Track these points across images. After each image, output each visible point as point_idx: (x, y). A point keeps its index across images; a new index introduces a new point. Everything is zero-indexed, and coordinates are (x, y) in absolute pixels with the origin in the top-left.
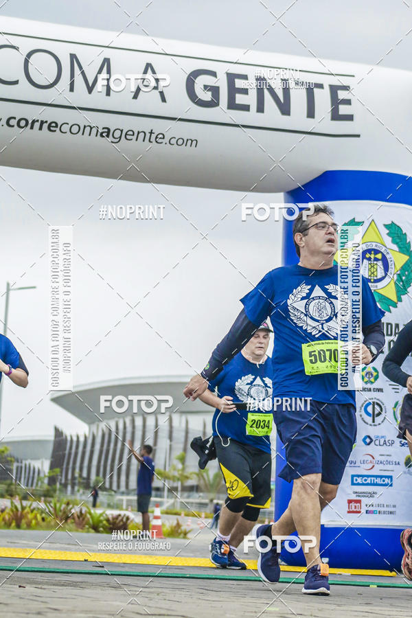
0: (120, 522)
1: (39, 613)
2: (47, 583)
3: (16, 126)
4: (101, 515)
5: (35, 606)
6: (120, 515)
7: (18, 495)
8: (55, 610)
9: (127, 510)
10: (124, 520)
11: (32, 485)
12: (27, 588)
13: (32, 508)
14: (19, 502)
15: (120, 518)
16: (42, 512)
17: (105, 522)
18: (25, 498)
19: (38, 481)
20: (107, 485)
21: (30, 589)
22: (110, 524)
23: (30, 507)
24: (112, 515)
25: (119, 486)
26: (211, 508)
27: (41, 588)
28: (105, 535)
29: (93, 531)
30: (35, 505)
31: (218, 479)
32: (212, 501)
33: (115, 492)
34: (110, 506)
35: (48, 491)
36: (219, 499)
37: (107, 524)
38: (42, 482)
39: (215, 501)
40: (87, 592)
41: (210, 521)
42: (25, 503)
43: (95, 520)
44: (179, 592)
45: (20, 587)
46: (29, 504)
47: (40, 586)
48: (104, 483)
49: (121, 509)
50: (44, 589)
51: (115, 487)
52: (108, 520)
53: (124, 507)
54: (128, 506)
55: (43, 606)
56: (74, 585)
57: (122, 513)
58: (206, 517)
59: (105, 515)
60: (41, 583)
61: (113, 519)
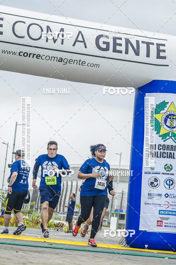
0: (60, 226)
1: (24, 264)
2: (28, 251)
3: (23, 56)
5: (23, 261)
8: (31, 262)
9: (63, 221)
10: (62, 225)
12: (19, 253)
15: (60, 224)
16: (27, 220)
17: (53, 225)
19: (26, 207)
21: (20, 253)
24: (57, 222)
25: (60, 211)
27: (25, 253)
33: (58, 213)
34: (56, 219)
35: (30, 211)
38: (28, 207)
40: (45, 255)
43: (49, 225)
44: (84, 257)
45: (16, 252)
47: (25, 252)
49: (61, 220)
50: (27, 253)
51: (58, 211)
52: (55, 225)
53: (62, 219)
54: (63, 219)
55: (26, 261)
56: (39, 252)
57: (61, 222)
59: (53, 222)
60: (25, 251)
61: (57, 225)
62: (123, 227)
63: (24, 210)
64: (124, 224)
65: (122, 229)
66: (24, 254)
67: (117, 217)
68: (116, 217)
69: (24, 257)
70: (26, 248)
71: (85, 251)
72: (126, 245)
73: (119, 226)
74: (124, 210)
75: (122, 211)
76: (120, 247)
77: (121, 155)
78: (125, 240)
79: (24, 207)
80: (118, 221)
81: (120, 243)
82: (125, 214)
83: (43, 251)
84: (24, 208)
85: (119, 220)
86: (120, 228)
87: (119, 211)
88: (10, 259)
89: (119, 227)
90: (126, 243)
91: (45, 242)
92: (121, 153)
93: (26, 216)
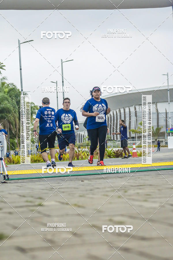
0: (119, 152)
1: (91, 190)
2: (92, 179)
4: (111, 150)
5: (89, 188)
6: (119, 150)
7: (76, 146)
8: (98, 188)
10: (121, 151)
11: (81, 142)
13: (82, 151)
14: (77, 149)
15: (119, 151)
16: (87, 152)
17: (113, 153)
18: (79, 147)
19: (84, 140)
20: (112, 138)
21: (86, 182)
22: (115, 154)
23: (81, 151)
24: (116, 150)
25: (117, 138)
26: (156, 143)
28: (114, 159)
29: (109, 158)
30: (83, 149)
31: (158, 131)
32: (156, 140)
33: (116, 141)
34: (114, 147)
35: (88, 143)
36: (159, 139)
37: (114, 154)
38: (86, 140)
39: (158, 140)
41: (157, 148)
42: (79, 149)
43: (109, 153)
45: (82, 181)
46: (81, 149)
48: (111, 138)
49: (119, 148)
50: (92, 181)
51: (115, 139)
52: (114, 152)
56: (103, 178)
57: (120, 149)
58: (154, 147)
59: (113, 151)
60: (90, 179)
61: (116, 152)
63: (82, 143)
66: (90, 182)
68: (172, 136)
69: (90, 185)
70: (90, 177)
71: (148, 171)
77: (167, 75)
79: (82, 140)
83: (107, 177)
84: (82, 142)
88: (77, 188)
92: (168, 73)
93: (86, 148)
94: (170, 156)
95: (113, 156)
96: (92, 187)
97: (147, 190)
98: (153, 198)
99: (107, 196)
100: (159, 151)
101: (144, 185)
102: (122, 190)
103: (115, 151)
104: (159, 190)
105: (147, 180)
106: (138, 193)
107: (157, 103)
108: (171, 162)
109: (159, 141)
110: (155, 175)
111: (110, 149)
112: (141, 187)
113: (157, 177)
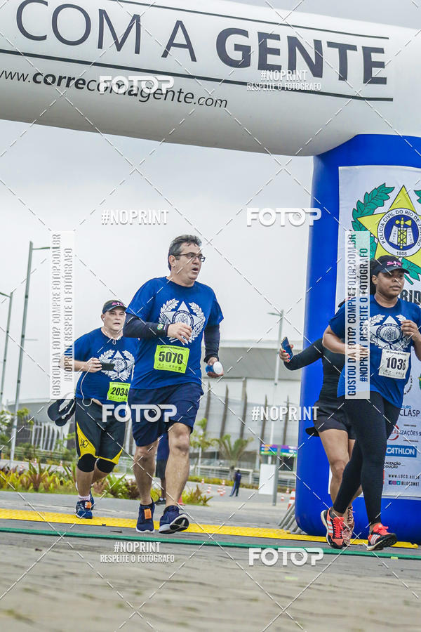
1: (55, 577)
2: (64, 547)
3: (43, 82)
5: (52, 570)
7: (37, 457)
8: (72, 574)
11: (51, 448)
12: (43, 551)
13: (50, 471)
14: (37, 464)
16: (60, 476)
17: (123, 487)
18: (43, 461)
19: (57, 444)
21: (46, 552)
23: (48, 470)
24: (131, 480)
27: (58, 552)
28: (123, 500)
29: (112, 496)
30: (53, 468)
31: (240, 447)
32: (232, 468)
36: (240, 466)
37: (126, 490)
38: (62, 446)
39: (236, 469)
42: (43, 466)
43: (114, 485)
45: (36, 550)
46: (47, 466)
47: (57, 550)
50: (61, 553)
52: (127, 485)
56: (91, 549)
58: (226, 485)
61: (132, 485)
62: (290, 487)
64: (292, 481)
65: (288, 492)
66: (55, 555)
67: (275, 463)
68: (272, 463)
69: (54, 562)
71: (201, 545)
72: (299, 529)
73: (281, 486)
74: (290, 447)
75: (287, 450)
76: (284, 534)
77: (281, 316)
78: (296, 518)
80: (277, 474)
81: (284, 525)
82: (296, 456)
83: (99, 547)
85: (280, 472)
86: (284, 491)
87: (279, 450)
88: (21, 567)
89: (279, 487)
90: (299, 525)
91: (104, 525)
92: (282, 312)
94: (261, 513)
95: (122, 493)
96: (59, 570)
97: (191, 596)
98: (202, 619)
99: (91, 598)
100: (237, 495)
101: (186, 582)
102: (130, 587)
103: (129, 482)
104: (220, 599)
105: (196, 569)
106: (167, 601)
107: (246, 378)
108: (260, 529)
109: (238, 471)
110: (217, 558)
111: (118, 476)
112: (178, 586)
113: (219, 564)
